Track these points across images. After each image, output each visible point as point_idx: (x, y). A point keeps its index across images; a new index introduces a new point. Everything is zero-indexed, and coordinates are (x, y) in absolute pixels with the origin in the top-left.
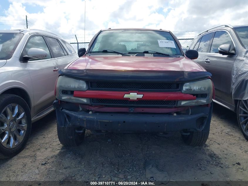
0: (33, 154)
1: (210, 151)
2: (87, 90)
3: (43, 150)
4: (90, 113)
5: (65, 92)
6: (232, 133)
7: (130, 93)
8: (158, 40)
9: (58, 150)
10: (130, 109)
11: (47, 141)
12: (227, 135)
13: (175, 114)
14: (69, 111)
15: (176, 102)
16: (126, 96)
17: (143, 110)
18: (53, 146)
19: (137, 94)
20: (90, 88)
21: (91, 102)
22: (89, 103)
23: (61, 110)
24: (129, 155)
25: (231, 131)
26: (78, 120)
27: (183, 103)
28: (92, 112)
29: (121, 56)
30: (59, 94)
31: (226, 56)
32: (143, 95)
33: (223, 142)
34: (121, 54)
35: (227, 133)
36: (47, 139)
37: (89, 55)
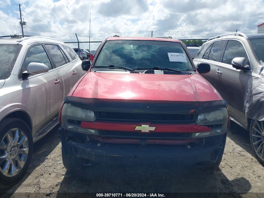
0: (36, 181)
1: (222, 176)
2: (95, 121)
3: (46, 175)
4: (99, 145)
5: (71, 121)
6: (244, 152)
7: (142, 125)
8: (168, 53)
9: (63, 175)
10: (142, 142)
11: (50, 164)
12: (239, 155)
13: (189, 147)
14: (76, 143)
15: (191, 134)
16: (138, 128)
17: (155, 142)
18: (57, 170)
19: (149, 126)
20: (99, 118)
21: (99, 133)
22: (97, 134)
23: (68, 140)
24: (138, 181)
25: (242, 150)
26: (86, 154)
27: (197, 134)
28: (101, 144)
29: (129, 72)
30: (64, 123)
31: (239, 70)
32: (155, 127)
33: (235, 165)
34: (130, 70)
35: (239, 152)
36: (50, 161)
37: (94, 70)
